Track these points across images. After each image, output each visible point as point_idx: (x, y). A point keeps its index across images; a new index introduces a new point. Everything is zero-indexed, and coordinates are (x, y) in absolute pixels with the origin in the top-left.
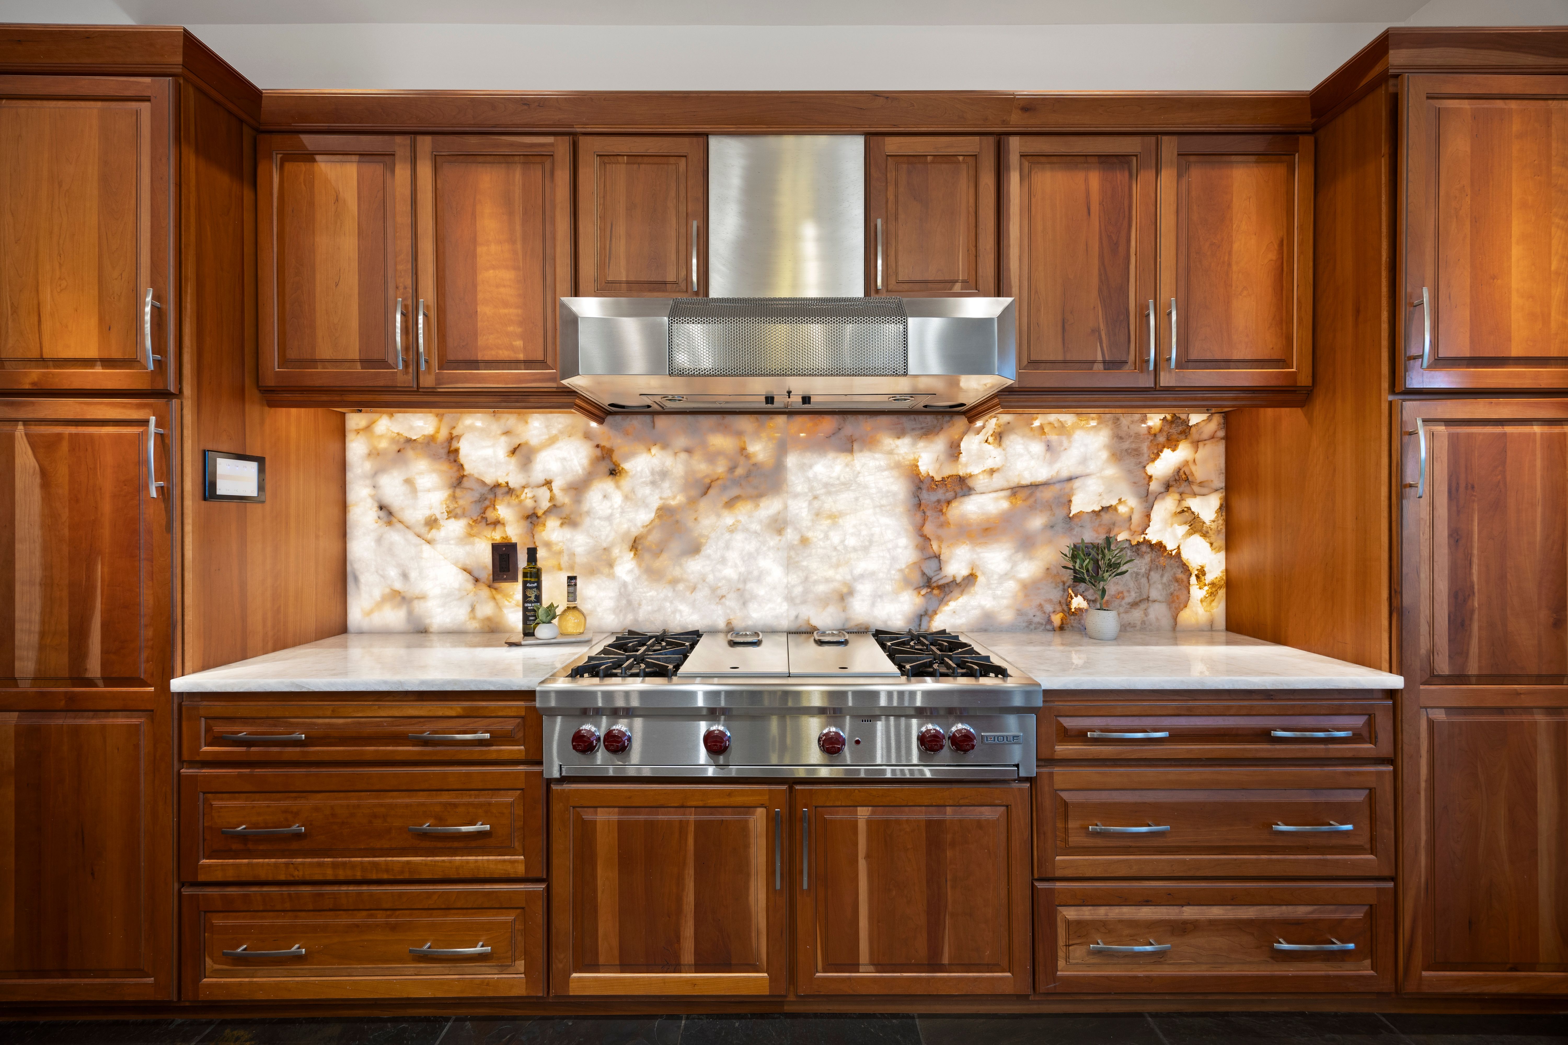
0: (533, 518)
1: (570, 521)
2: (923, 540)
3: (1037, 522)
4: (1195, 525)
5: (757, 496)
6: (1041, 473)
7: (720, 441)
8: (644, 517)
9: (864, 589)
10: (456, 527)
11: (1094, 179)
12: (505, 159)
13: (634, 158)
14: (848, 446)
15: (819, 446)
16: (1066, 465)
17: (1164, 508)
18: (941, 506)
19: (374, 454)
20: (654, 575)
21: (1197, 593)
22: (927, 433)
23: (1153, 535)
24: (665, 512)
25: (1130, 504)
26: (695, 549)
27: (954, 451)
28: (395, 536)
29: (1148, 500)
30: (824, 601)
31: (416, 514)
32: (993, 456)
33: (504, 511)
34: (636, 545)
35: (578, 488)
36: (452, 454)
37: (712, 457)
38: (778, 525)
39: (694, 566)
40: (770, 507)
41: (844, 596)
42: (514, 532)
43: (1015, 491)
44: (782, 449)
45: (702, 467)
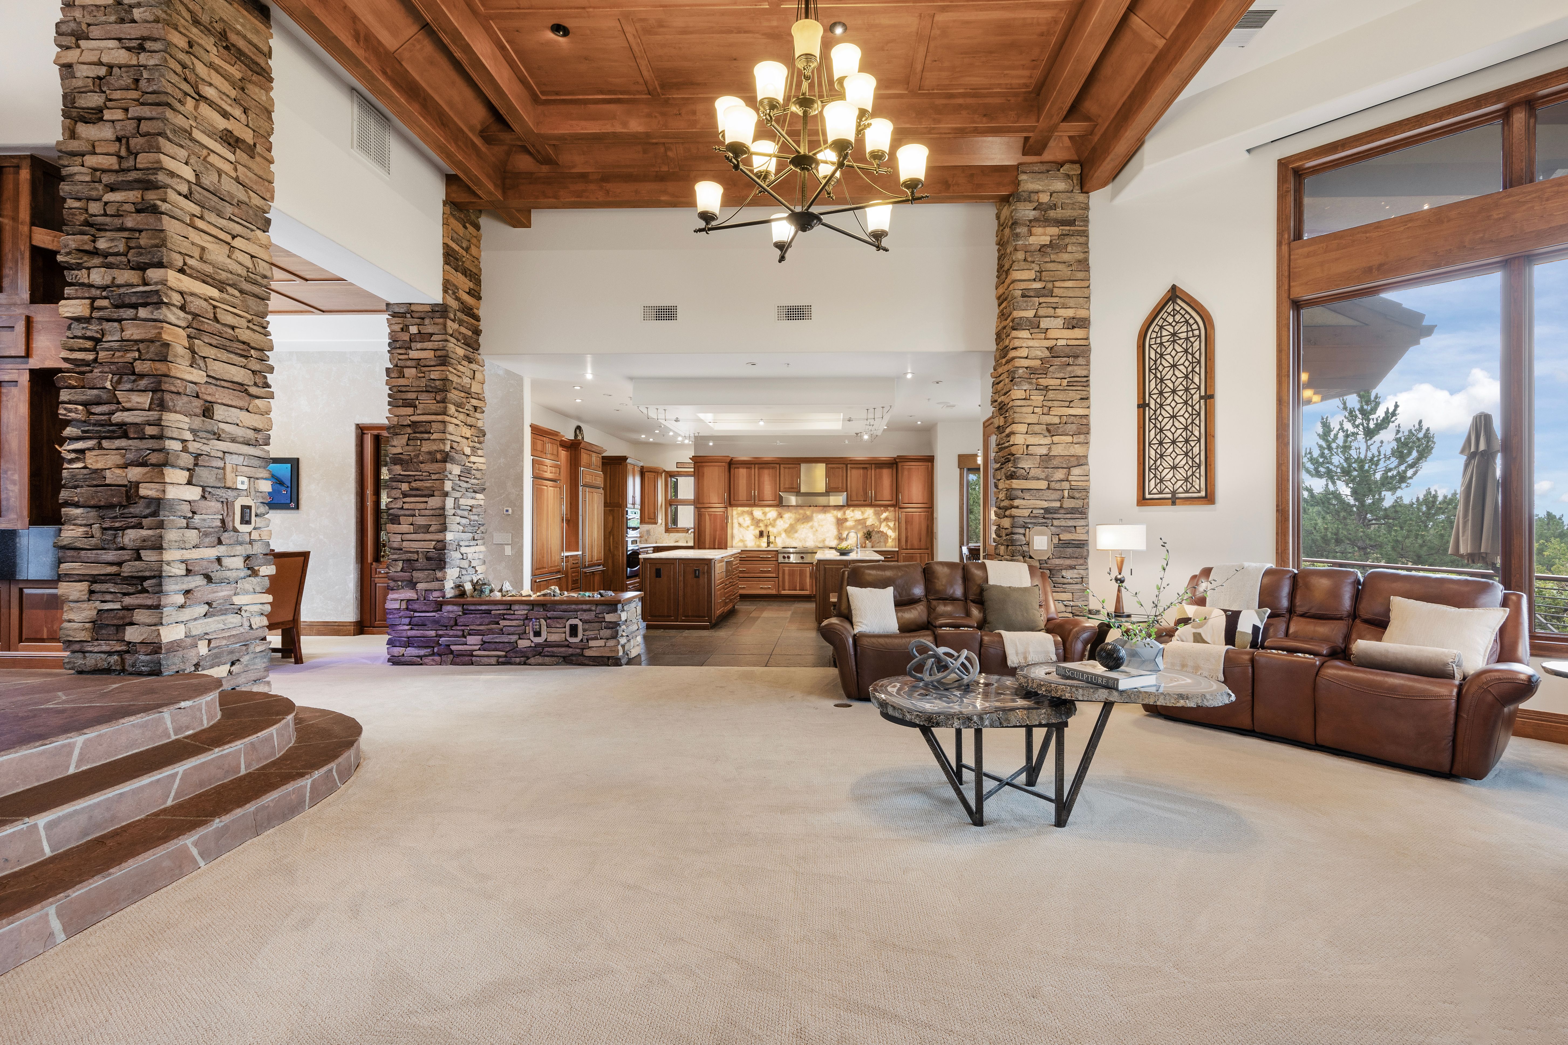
0: (766, 526)
1: (773, 526)
2: (839, 530)
3: (860, 527)
4: (889, 527)
5: (808, 522)
6: (861, 518)
7: (801, 511)
8: (787, 526)
9: (828, 540)
10: (752, 527)
11: (861, 471)
12: (769, 468)
13: (789, 468)
14: (825, 512)
15: (820, 512)
16: (866, 516)
17: (884, 524)
18: (842, 524)
19: (738, 514)
20: (789, 537)
21: (890, 540)
22: (840, 510)
23: (881, 529)
24: (791, 525)
25: (877, 524)
26: (796, 532)
27: (844, 513)
28: (741, 529)
29: (881, 523)
30: (820, 542)
31: (745, 525)
32: (852, 514)
33: (761, 524)
34: (785, 531)
35: (775, 520)
36: (752, 514)
37: (800, 514)
38: (812, 527)
39: (796, 535)
40: (810, 524)
41: (824, 541)
42: (763, 528)
43: (856, 521)
44: (813, 513)
45: (798, 516)
